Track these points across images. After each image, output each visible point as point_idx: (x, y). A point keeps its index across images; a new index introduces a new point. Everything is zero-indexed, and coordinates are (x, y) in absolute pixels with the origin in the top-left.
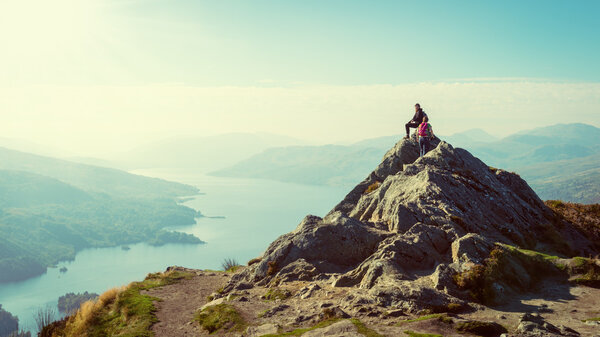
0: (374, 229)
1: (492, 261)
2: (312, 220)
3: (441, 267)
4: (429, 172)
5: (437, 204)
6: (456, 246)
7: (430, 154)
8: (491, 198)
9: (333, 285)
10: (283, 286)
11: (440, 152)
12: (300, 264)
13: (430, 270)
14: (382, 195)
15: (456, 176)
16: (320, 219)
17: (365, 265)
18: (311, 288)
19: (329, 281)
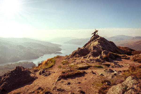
0: (89, 50)
1: (108, 55)
2: (79, 48)
3: (100, 56)
4: (98, 41)
5: (99, 46)
6: (102, 52)
7: (98, 38)
8: (108, 45)
10: (75, 58)
12: (77, 55)
13: (98, 56)
14: (90, 45)
15: (102, 42)
16: (80, 48)
17: (88, 55)
18: (79, 58)
19: (82, 58)
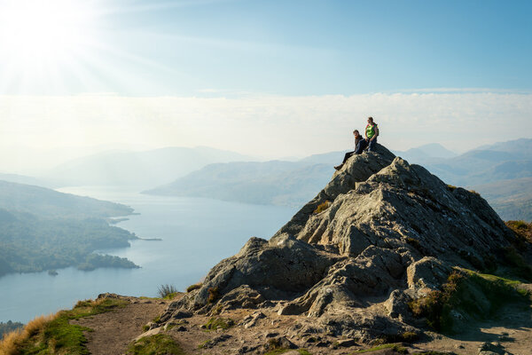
0: (323, 253)
1: (450, 286)
2: (257, 243)
3: (396, 294)
4: (383, 191)
5: (391, 226)
6: (411, 270)
8: (450, 219)
9: (279, 313)
10: (225, 315)
11: (395, 168)
12: (244, 290)
13: (385, 296)
14: (332, 215)
15: (412, 195)
16: (265, 241)
17: (314, 291)
18: (255, 316)
19: (275, 309)
